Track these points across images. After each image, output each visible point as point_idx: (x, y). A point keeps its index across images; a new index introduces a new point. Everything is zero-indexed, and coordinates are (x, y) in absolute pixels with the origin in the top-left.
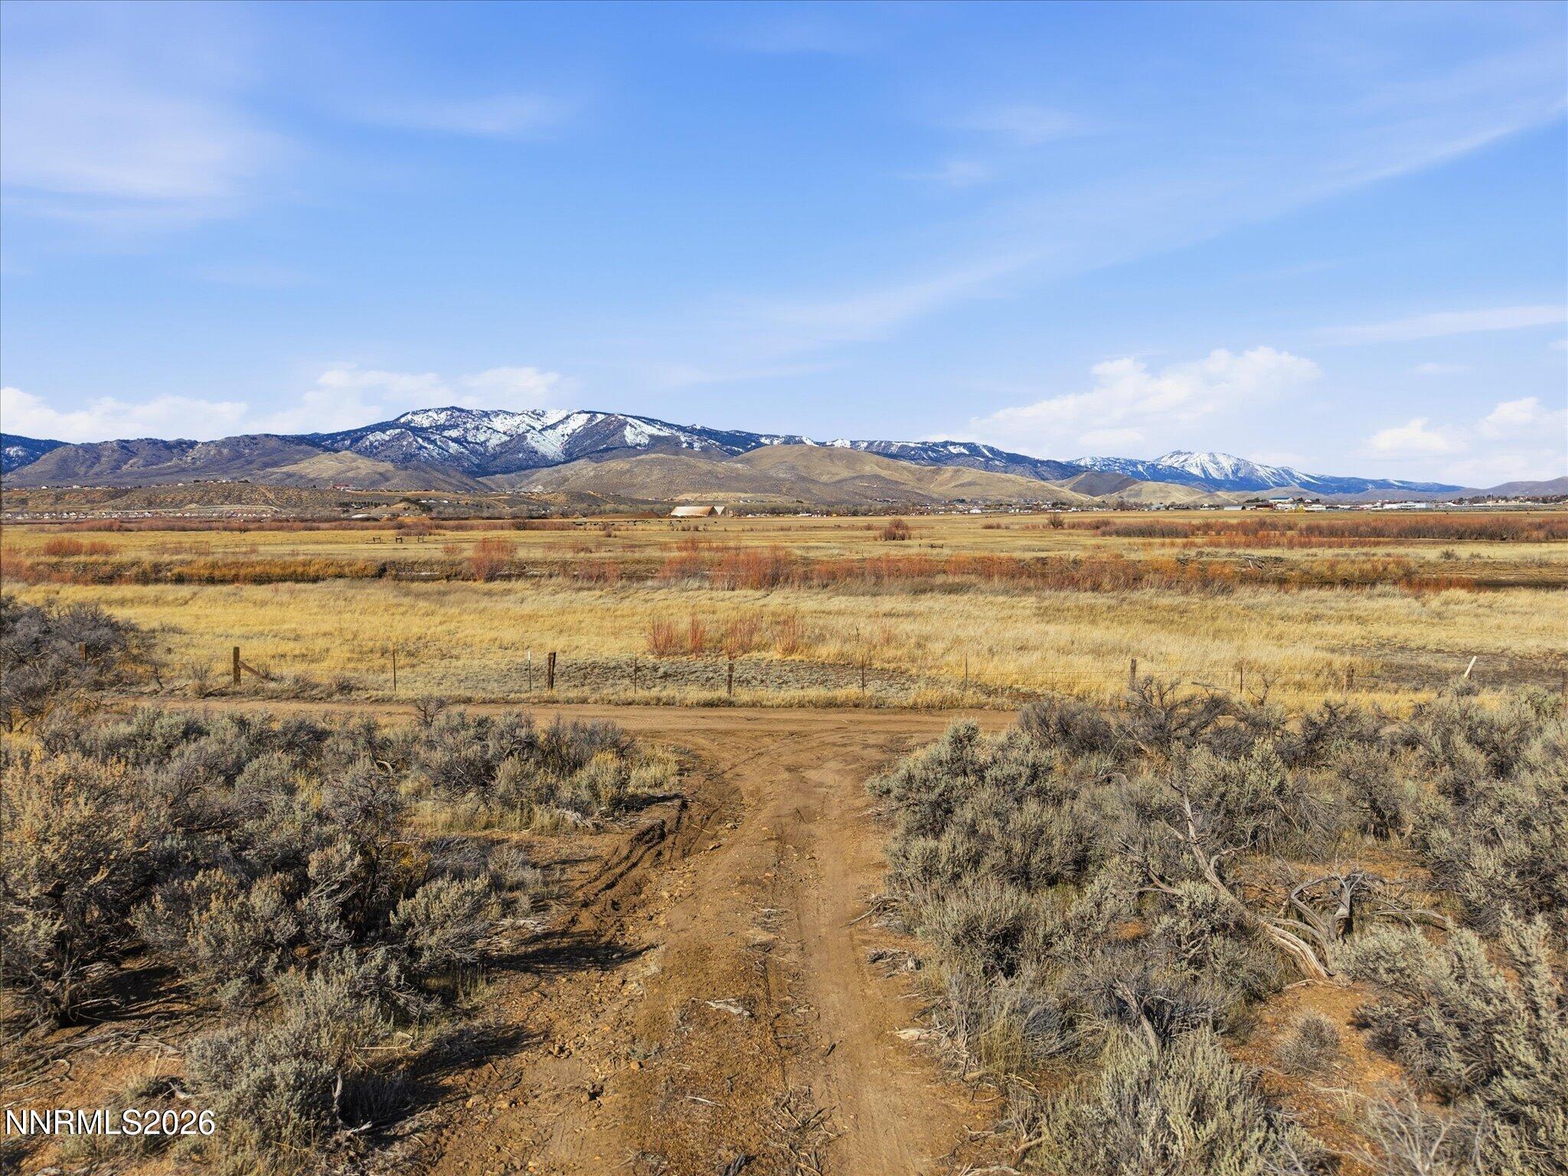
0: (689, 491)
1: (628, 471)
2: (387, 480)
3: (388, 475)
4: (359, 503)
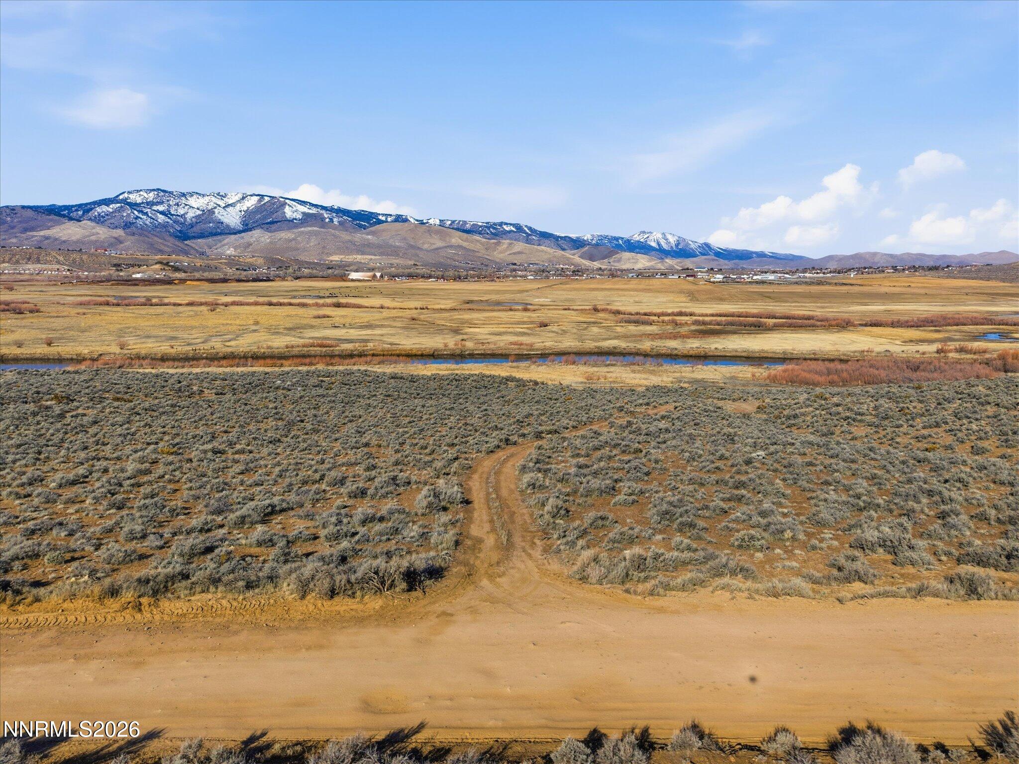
1: (294, 239)
2: (121, 242)
3: (121, 239)
4: (127, 265)
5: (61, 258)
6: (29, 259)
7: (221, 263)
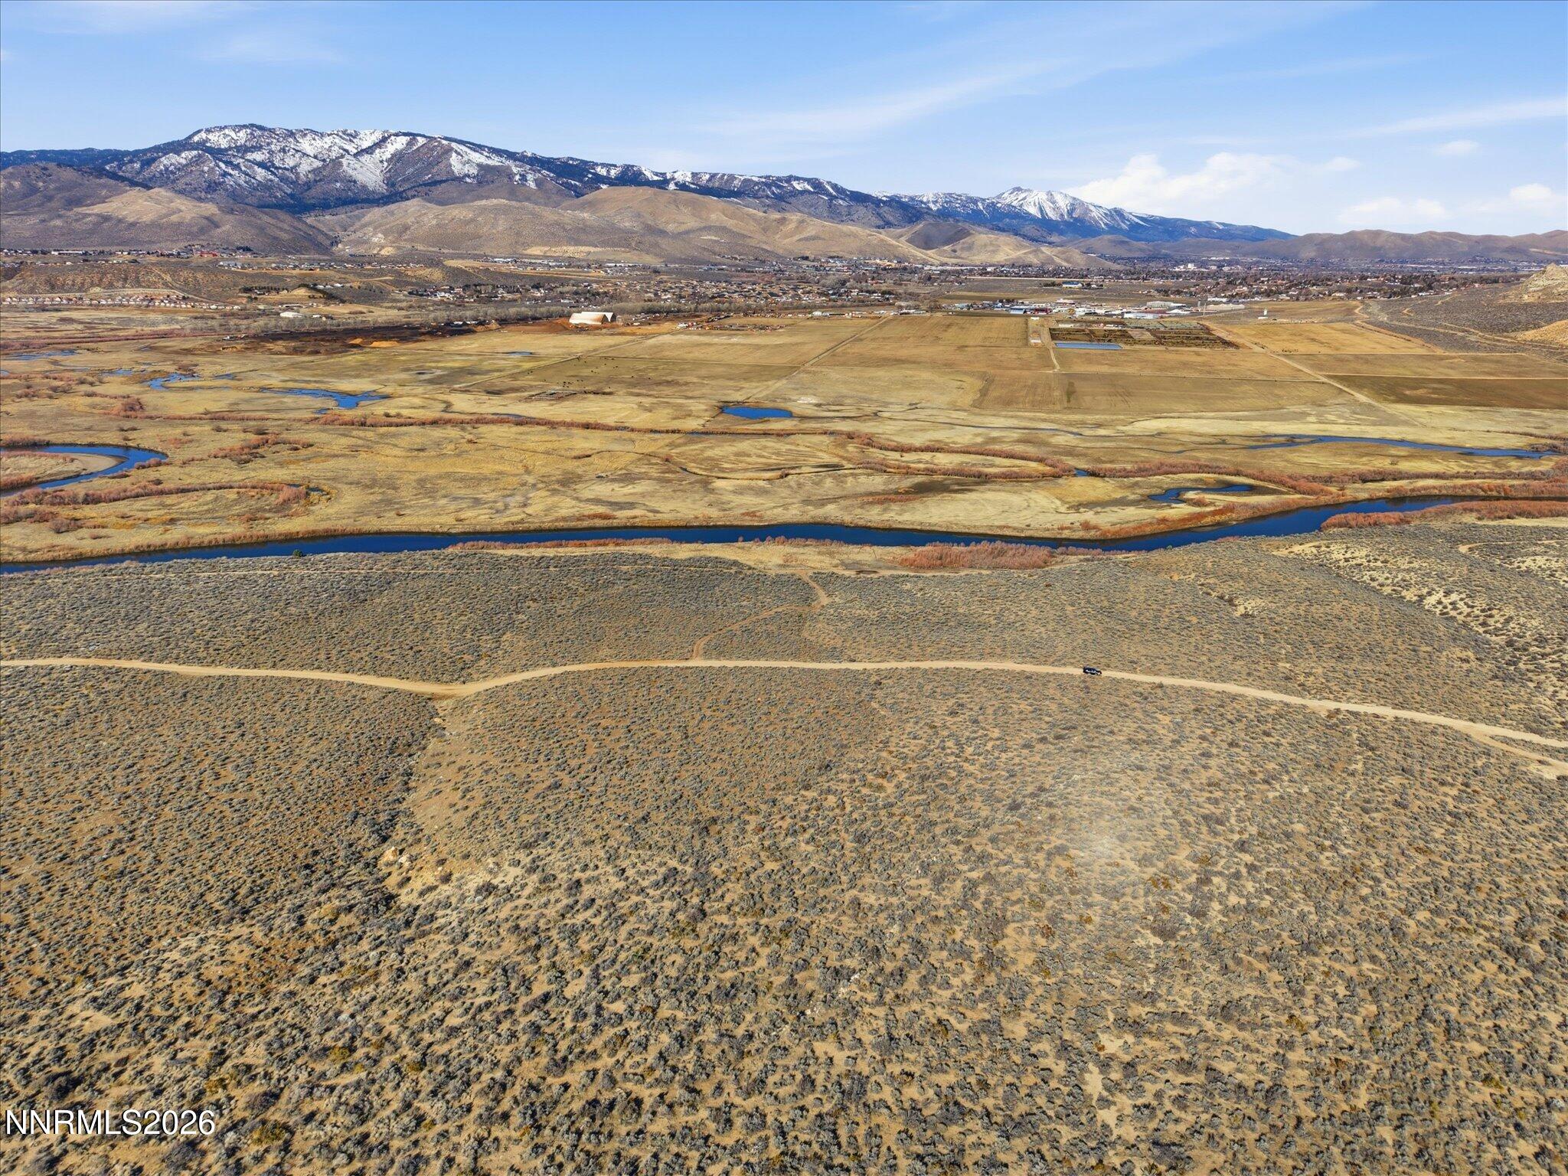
0: (537, 244)
1: (472, 220)
4: (260, 289)
5: (168, 278)
6: (125, 280)
7: (385, 282)
